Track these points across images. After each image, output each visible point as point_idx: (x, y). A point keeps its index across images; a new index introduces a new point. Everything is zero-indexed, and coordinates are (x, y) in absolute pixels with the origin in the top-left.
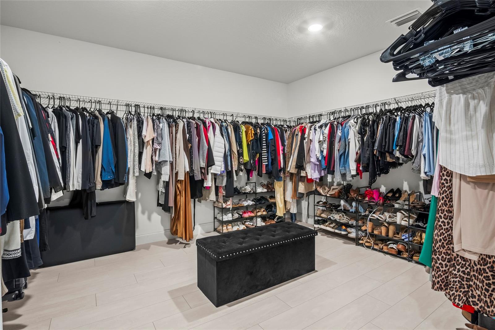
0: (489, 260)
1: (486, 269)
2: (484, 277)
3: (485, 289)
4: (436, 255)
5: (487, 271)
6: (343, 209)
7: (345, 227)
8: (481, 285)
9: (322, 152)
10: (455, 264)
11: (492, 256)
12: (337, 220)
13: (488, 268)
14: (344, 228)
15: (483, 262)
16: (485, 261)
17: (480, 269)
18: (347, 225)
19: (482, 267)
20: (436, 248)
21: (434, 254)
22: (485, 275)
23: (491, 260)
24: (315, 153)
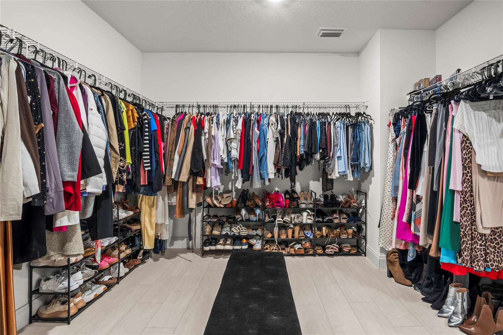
0: (497, 231)
1: (497, 237)
2: (496, 244)
3: (497, 252)
4: (466, 238)
5: (498, 238)
6: (245, 220)
7: (246, 239)
8: (493, 250)
9: (229, 153)
10: (477, 241)
11: (499, 227)
12: (236, 234)
13: (498, 236)
14: (244, 241)
15: (493, 234)
16: (494, 232)
17: (491, 238)
18: (248, 237)
19: (493, 237)
20: (466, 232)
21: (465, 237)
22: (496, 242)
23: (499, 230)
24: (219, 154)
